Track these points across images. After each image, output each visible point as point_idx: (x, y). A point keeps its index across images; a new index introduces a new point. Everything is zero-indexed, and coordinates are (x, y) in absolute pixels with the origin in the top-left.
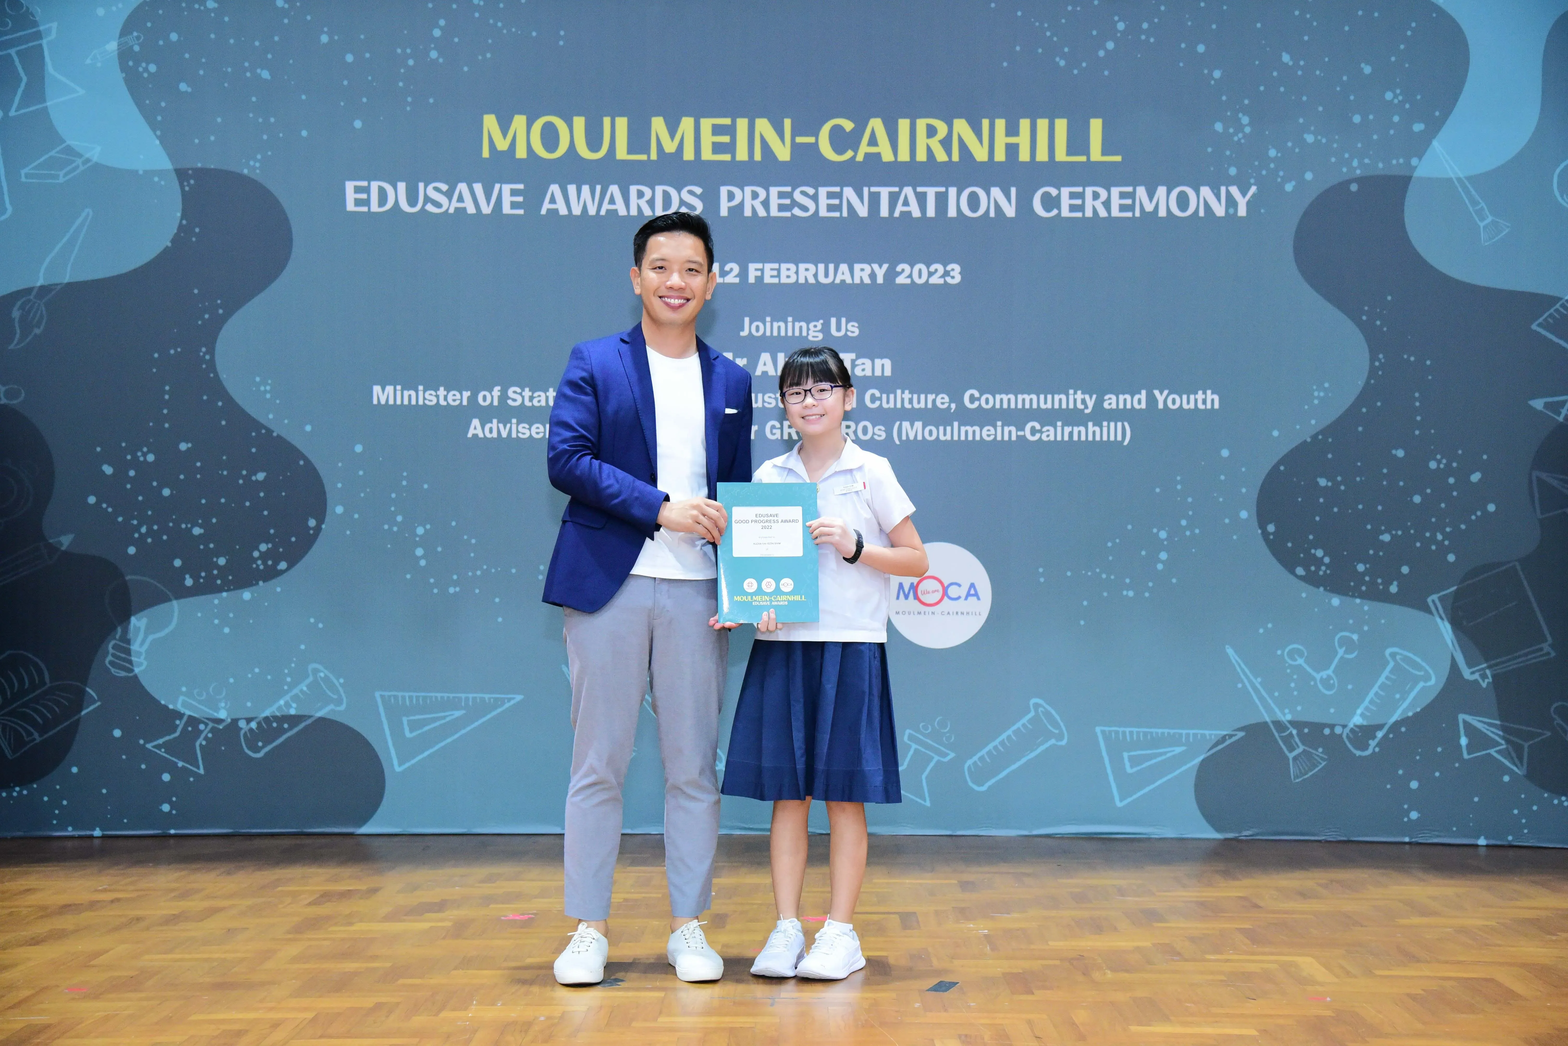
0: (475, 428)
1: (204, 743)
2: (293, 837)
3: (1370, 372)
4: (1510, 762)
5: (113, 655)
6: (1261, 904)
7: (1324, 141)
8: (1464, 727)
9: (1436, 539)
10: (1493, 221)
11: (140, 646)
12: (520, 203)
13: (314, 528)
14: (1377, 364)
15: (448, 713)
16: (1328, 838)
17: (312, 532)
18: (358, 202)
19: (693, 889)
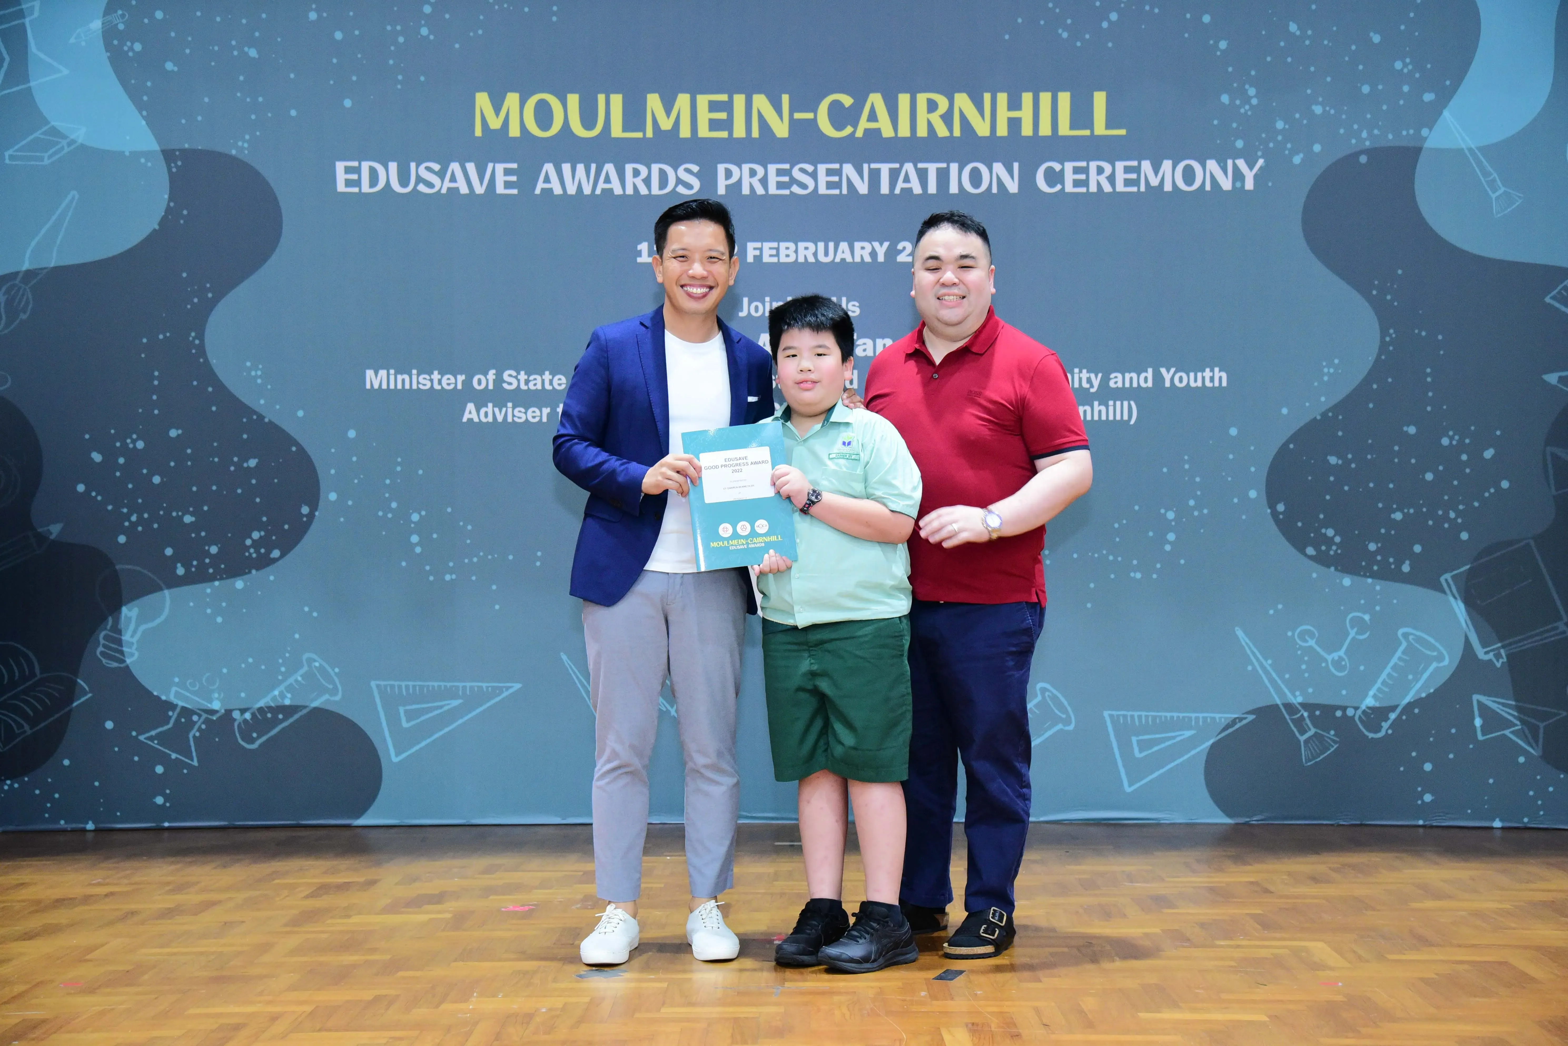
0: (470, 413)
1: (198, 734)
2: (290, 829)
3: (1380, 348)
4: (1524, 742)
5: (104, 646)
6: (1272, 888)
7: (1332, 112)
8: (1479, 709)
9: (1449, 517)
10: (1505, 192)
11: (132, 636)
12: (514, 182)
13: (306, 516)
14: (1388, 339)
15: (445, 703)
16: (1341, 822)
17: (305, 519)
18: (349, 183)
19: (712, 870)
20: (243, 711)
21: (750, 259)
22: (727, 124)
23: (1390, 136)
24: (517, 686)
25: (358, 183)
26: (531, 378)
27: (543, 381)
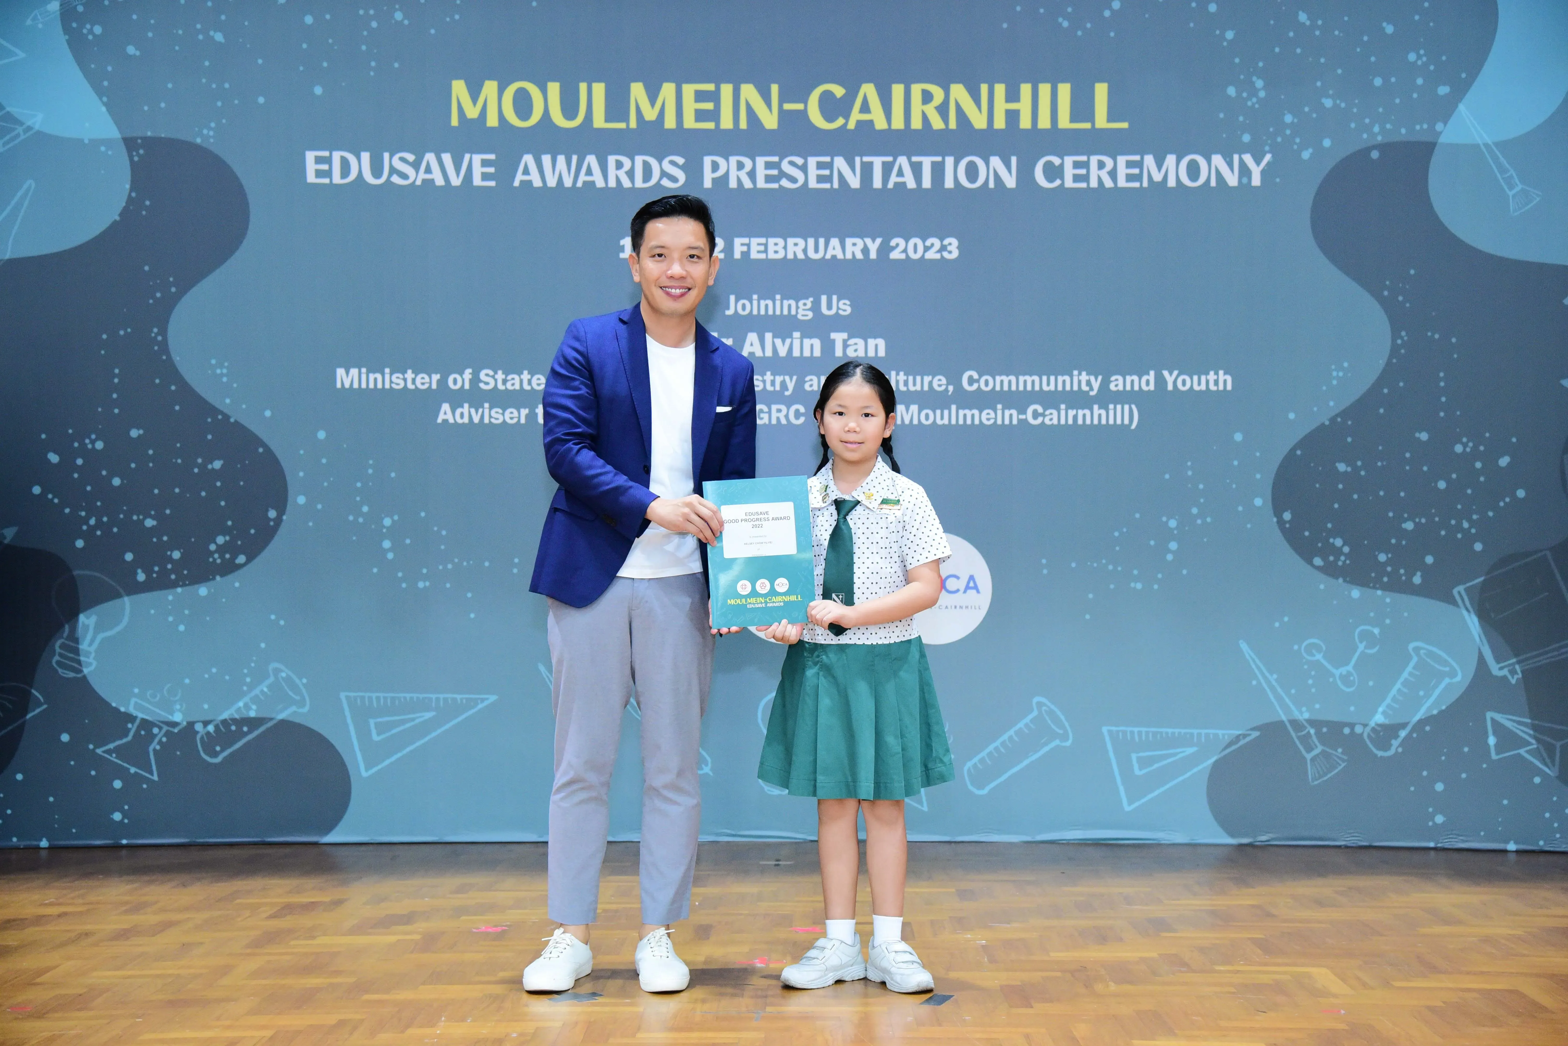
0: (445, 413)
1: (158, 747)
2: (254, 846)
3: (1391, 351)
4: (1541, 763)
5: (61, 655)
6: (1276, 912)
7: (1343, 105)
8: (1493, 726)
9: (1462, 527)
10: (1522, 190)
11: (90, 645)
12: (491, 174)
13: (273, 520)
14: (1399, 342)
15: (418, 715)
16: (1349, 844)
17: (272, 523)
18: (319, 174)
19: (666, 896)
20: (206, 723)
21: (737, 255)
22: (714, 115)
23: (1403, 131)
24: (493, 698)
25: (328, 174)
26: (509, 377)
27: (521, 381)
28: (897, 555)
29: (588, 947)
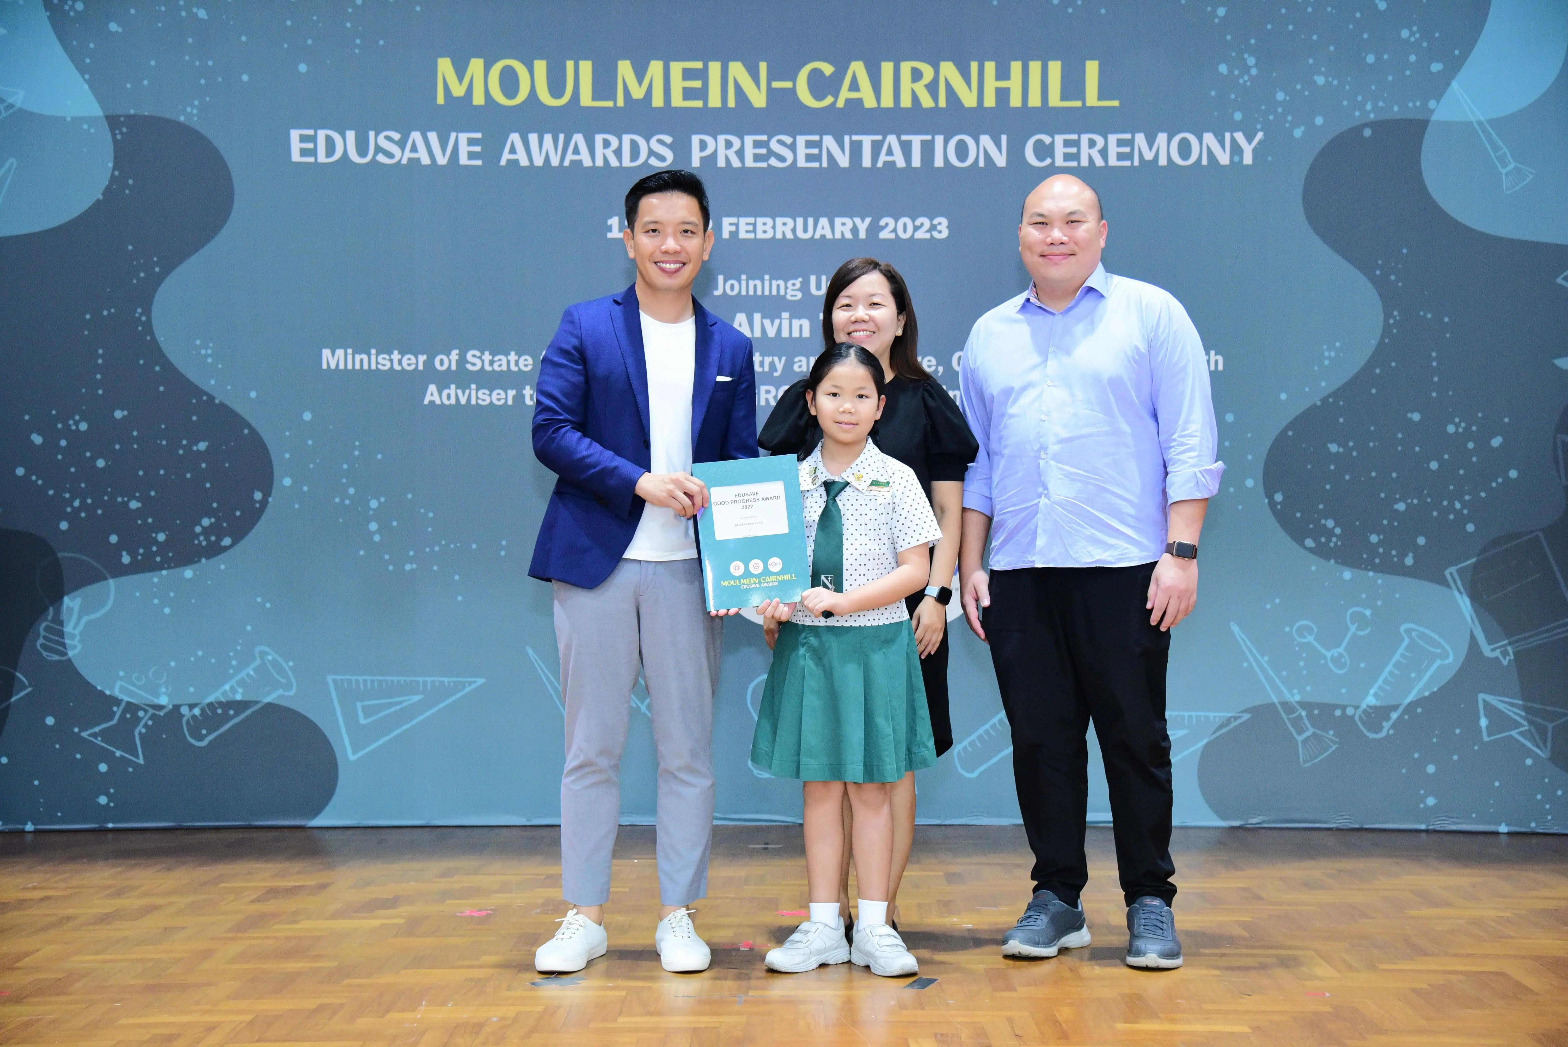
0: (432, 394)
1: (144, 731)
2: (240, 830)
3: (1384, 331)
4: (1533, 745)
5: (45, 638)
6: (1264, 895)
7: (1335, 82)
8: (1484, 707)
9: (1455, 508)
10: (1515, 167)
11: (74, 628)
12: (478, 153)
13: (260, 502)
14: (1391, 321)
15: (407, 698)
16: (1340, 826)
17: (258, 505)
18: (304, 152)
19: (686, 877)
20: (192, 707)
21: (726, 235)
22: (702, 94)
23: (1396, 109)
24: (481, 681)
25: (313, 152)
26: (496, 358)
27: (508, 362)
28: (886, 537)
29: (602, 928)
